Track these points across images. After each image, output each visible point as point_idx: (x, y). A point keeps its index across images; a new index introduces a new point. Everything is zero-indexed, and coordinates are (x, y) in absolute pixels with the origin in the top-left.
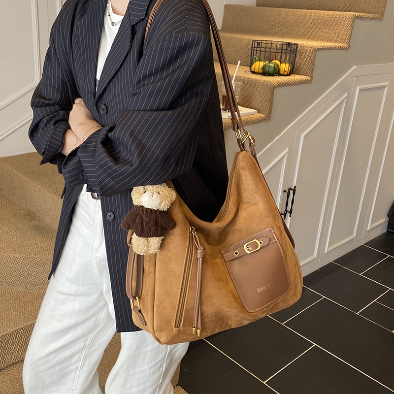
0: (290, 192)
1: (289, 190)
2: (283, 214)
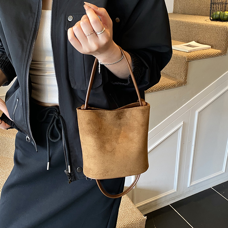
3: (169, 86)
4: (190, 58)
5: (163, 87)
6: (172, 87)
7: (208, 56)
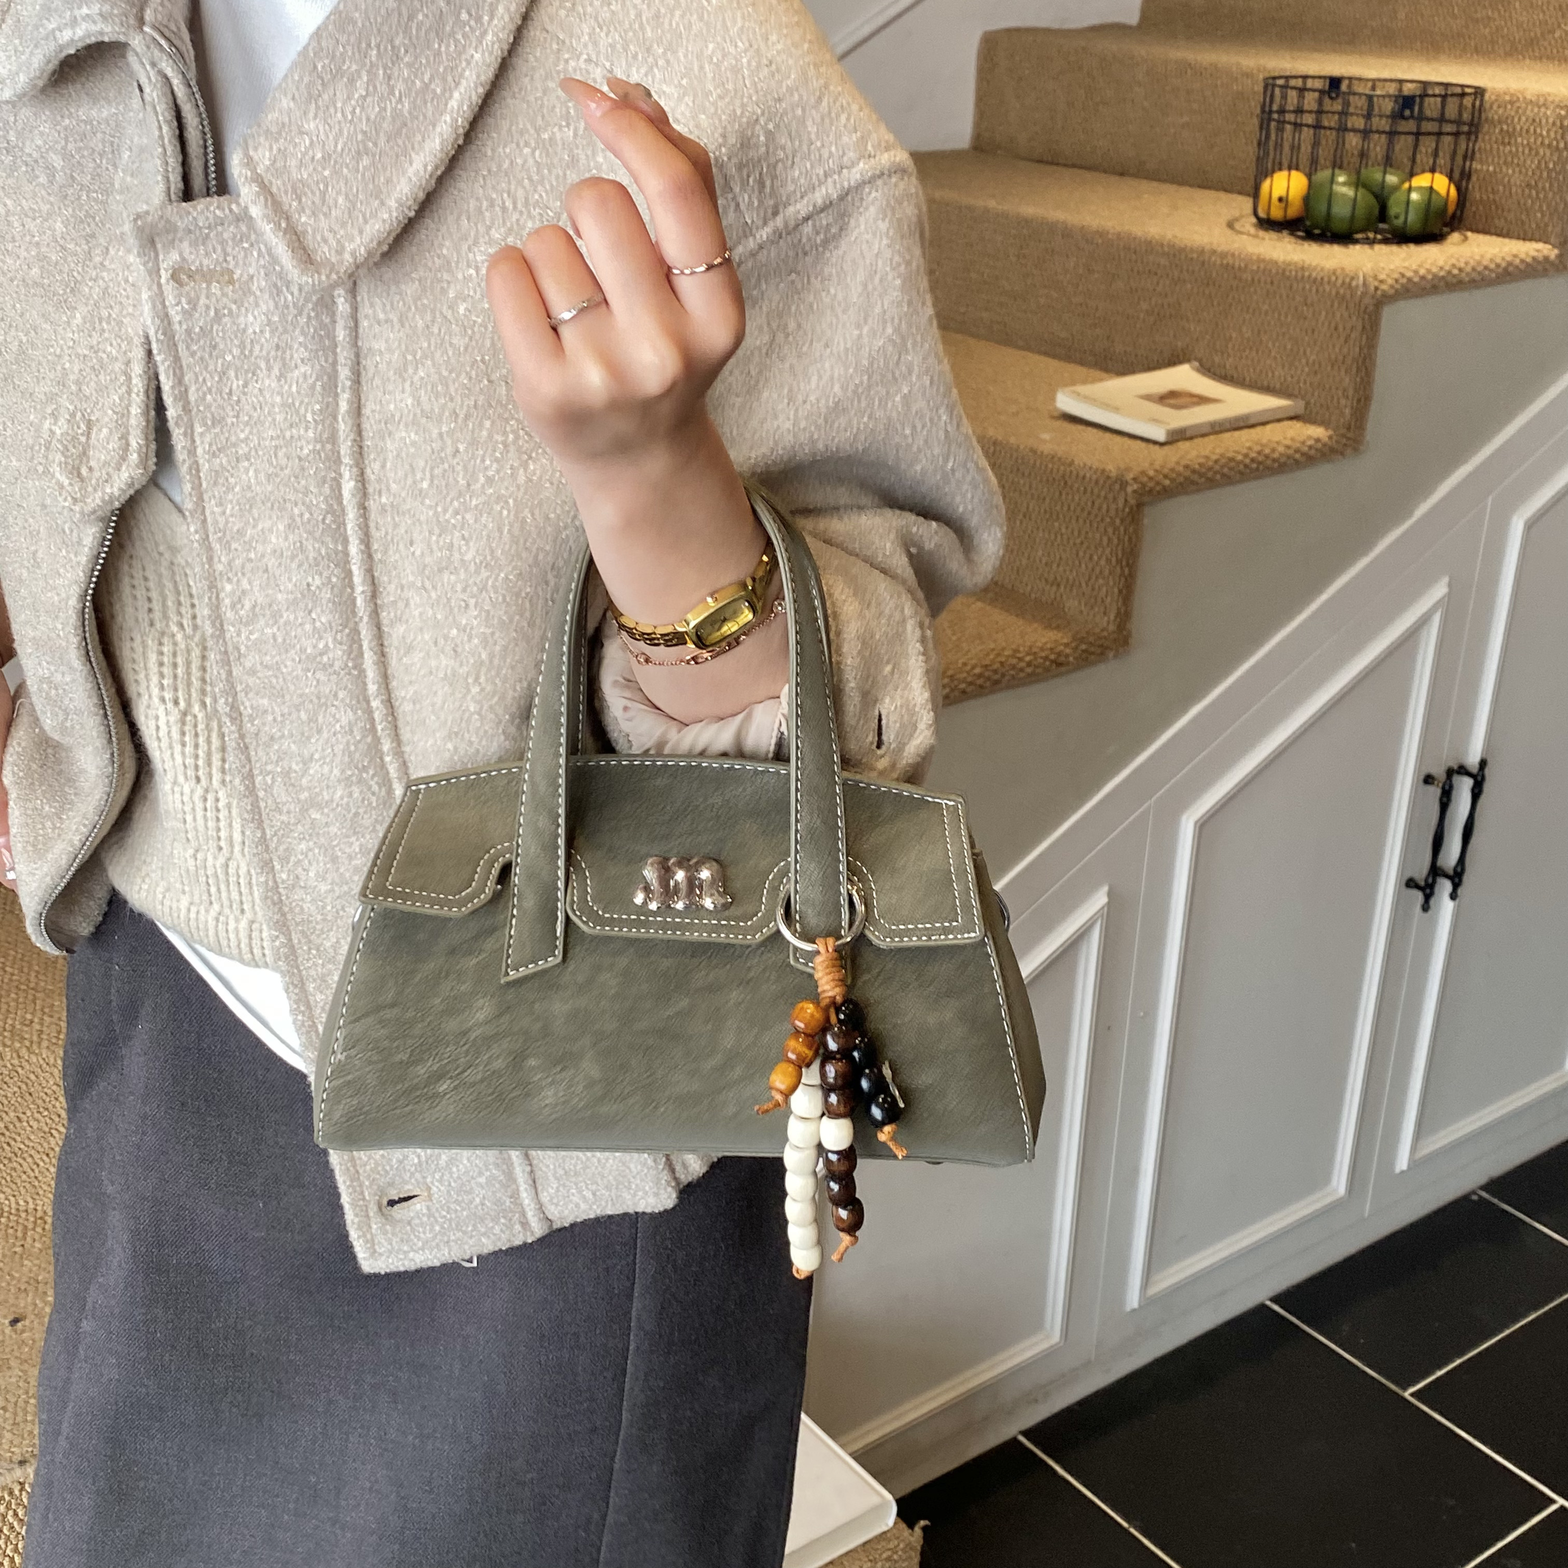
0: (1455, 783)
1: (1450, 775)
2: (1417, 887)
3: (1029, 664)
4: (1151, 484)
5: (995, 671)
6: (1047, 670)
7: (1257, 469)
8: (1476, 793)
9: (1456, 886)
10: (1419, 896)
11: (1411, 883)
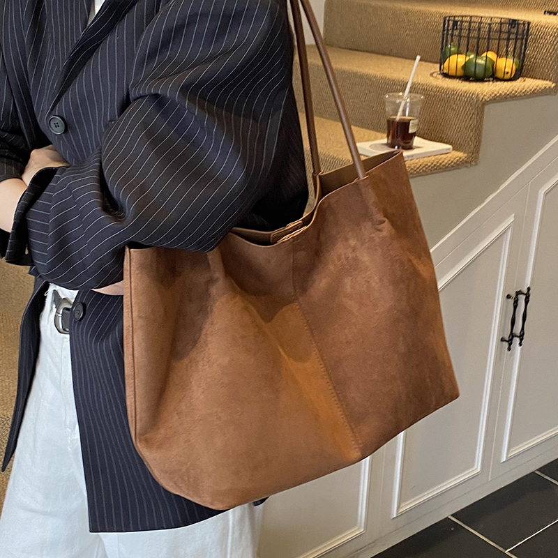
0: (519, 298)
1: (517, 295)
2: (506, 341)
8: (527, 302)
9: (521, 340)
10: (506, 345)
11: (502, 340)
